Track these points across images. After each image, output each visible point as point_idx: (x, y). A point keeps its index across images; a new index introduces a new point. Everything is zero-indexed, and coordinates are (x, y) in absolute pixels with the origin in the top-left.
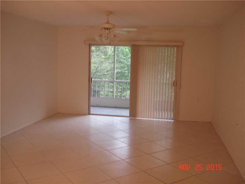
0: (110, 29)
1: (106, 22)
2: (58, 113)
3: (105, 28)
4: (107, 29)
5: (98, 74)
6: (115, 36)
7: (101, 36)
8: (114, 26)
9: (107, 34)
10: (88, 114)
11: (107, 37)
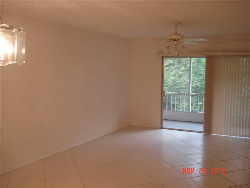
0: (178, 40)
1: (174, 33)
2: (131, 126)
3: (172, 39)
4: (176, 40)
5: (176, 87)
6: (183, 47)
7: (169, 47)
8: (182, 37)
9: (174, 45)
10: (160, 128)
11: (175, 49)
